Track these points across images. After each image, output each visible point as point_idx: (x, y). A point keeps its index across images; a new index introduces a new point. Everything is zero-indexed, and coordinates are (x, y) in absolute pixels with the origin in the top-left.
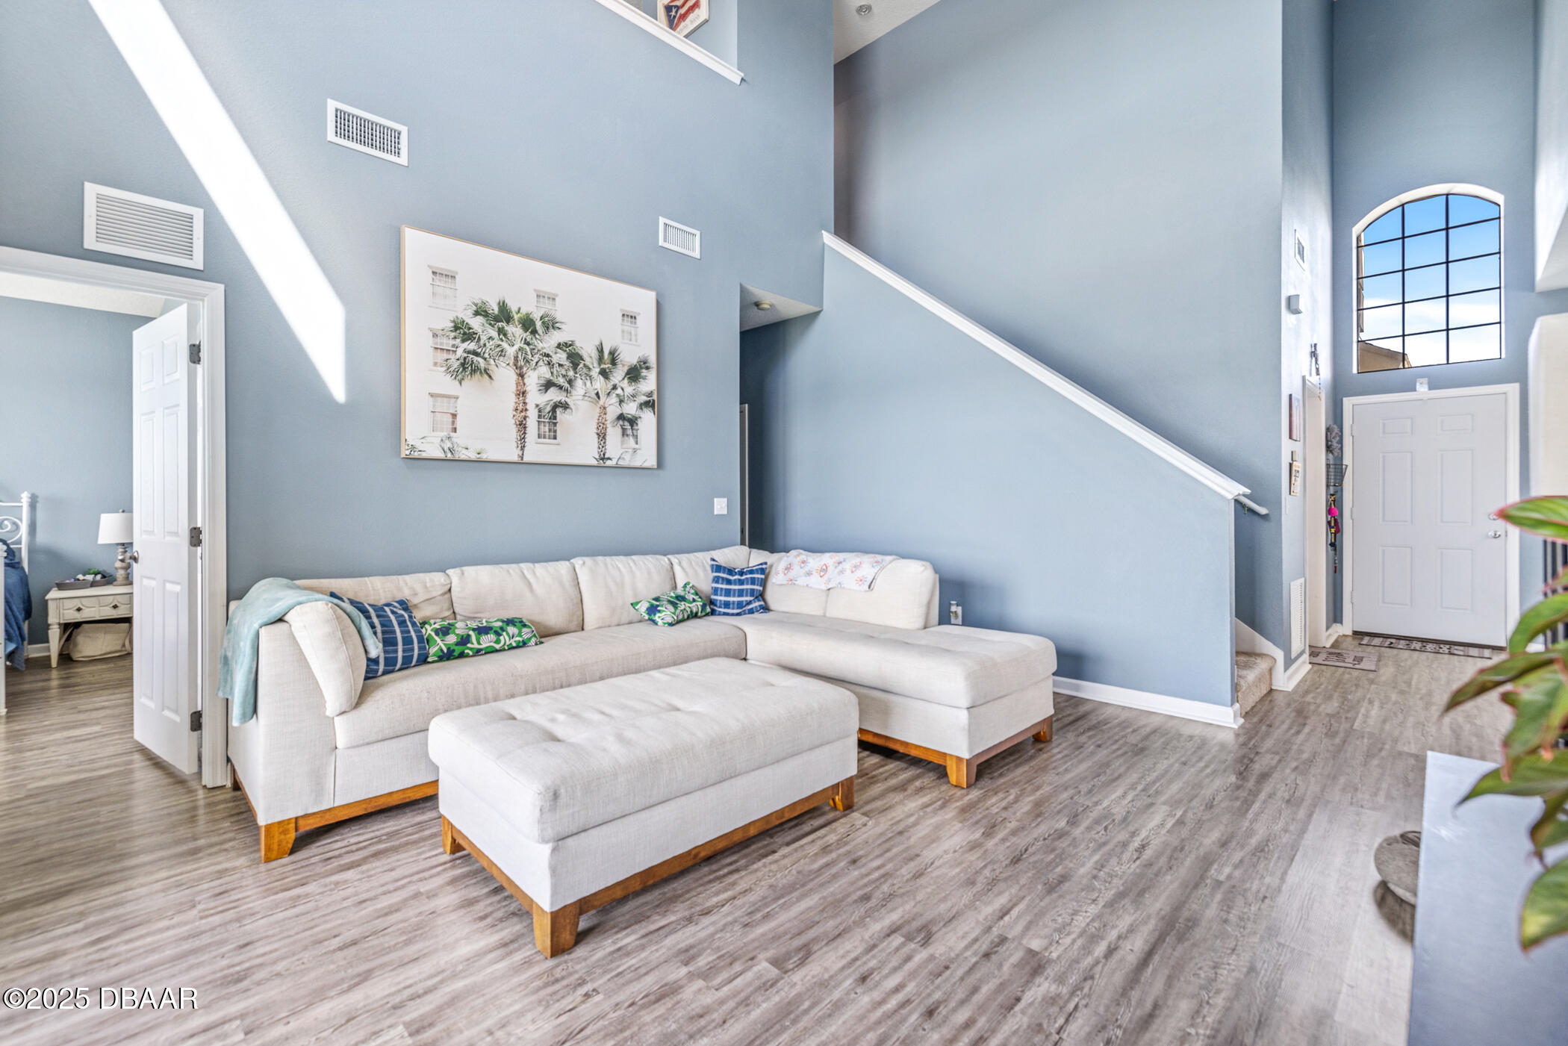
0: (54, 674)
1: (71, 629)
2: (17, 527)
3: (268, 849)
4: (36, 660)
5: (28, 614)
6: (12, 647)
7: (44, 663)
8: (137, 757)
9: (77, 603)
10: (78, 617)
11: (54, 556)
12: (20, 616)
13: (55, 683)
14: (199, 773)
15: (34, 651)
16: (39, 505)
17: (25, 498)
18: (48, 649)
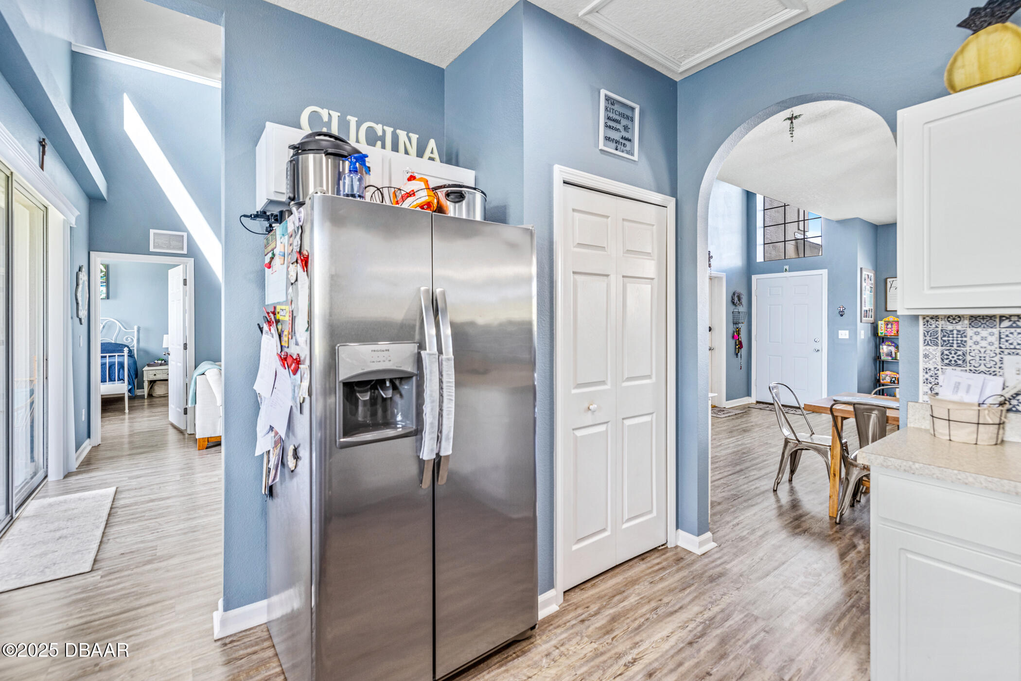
0: (146, 401)
1: (152, 383)
2: (133, 340)
3: (199, 446)
4: (140, 395)
5: (136, 376)
6: (130, 387)
7: (142, 397)
8: (170, 426)
9: (154, 372)
10: (155, 378)
11: (146, 352)
12: (134, 377)
13: (146, 404)
14: (186, 430)
15: (139, 392)
16: (140, 331)
17: (136, 328)
18: (144, 392)
